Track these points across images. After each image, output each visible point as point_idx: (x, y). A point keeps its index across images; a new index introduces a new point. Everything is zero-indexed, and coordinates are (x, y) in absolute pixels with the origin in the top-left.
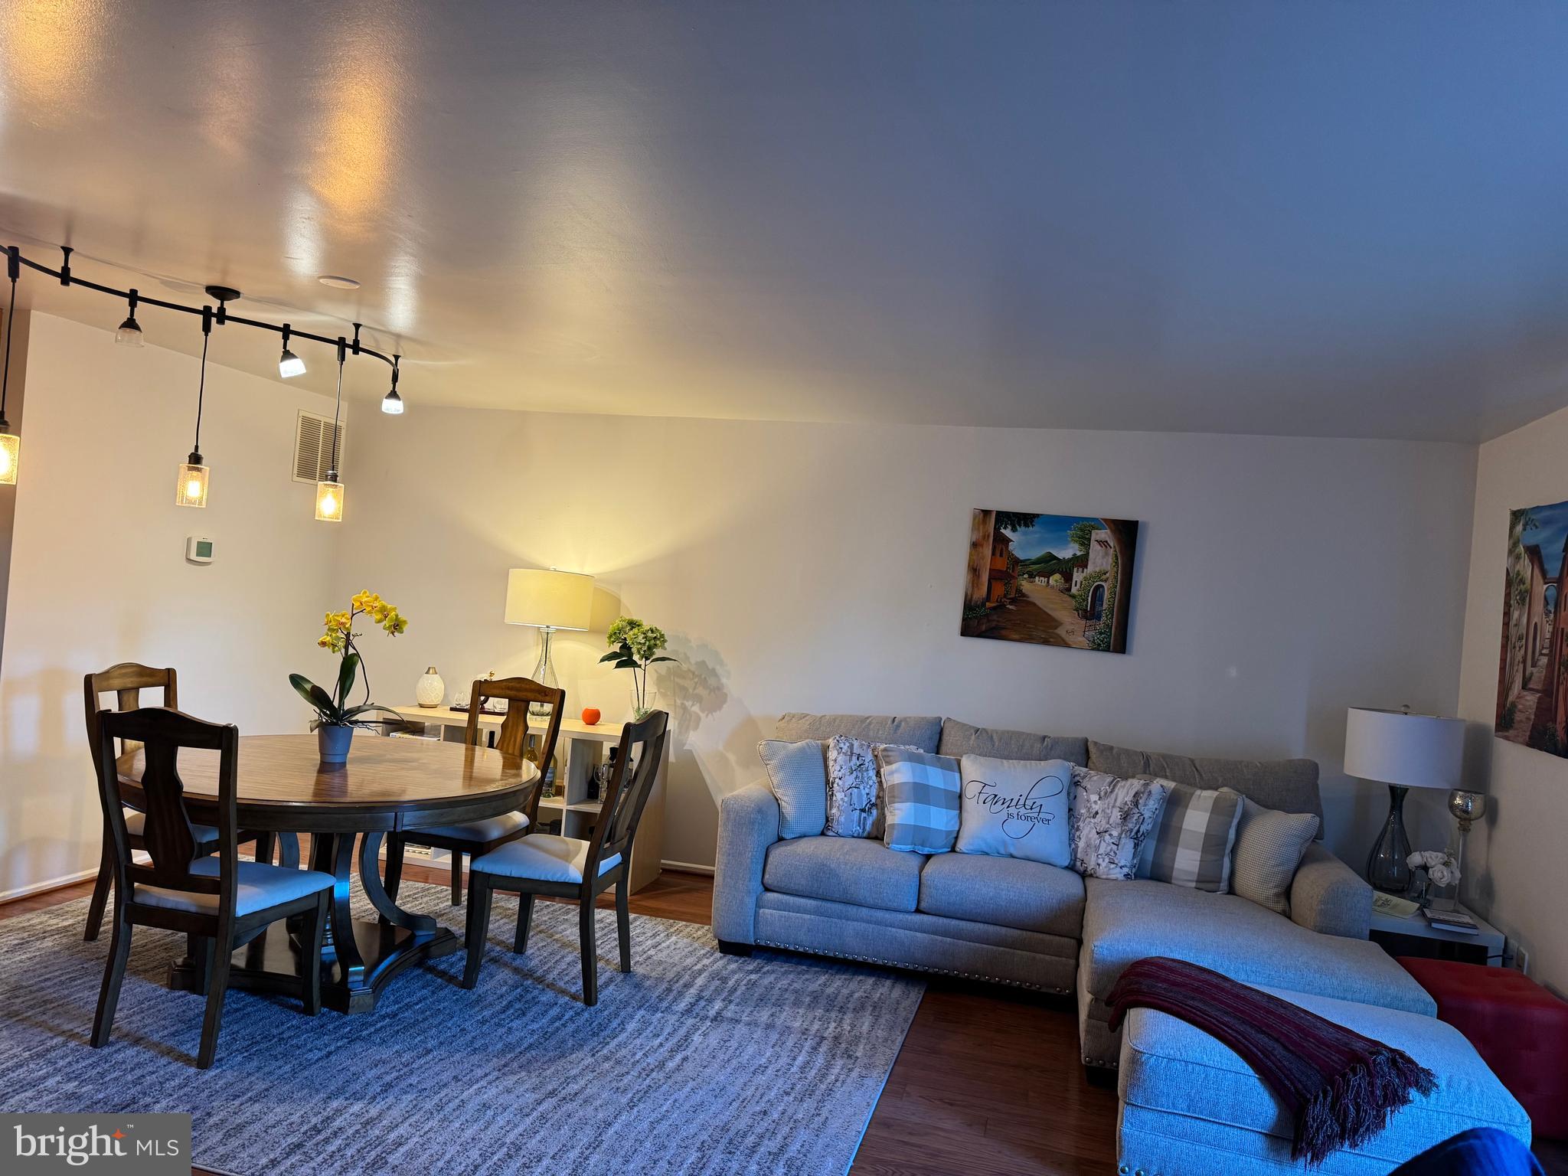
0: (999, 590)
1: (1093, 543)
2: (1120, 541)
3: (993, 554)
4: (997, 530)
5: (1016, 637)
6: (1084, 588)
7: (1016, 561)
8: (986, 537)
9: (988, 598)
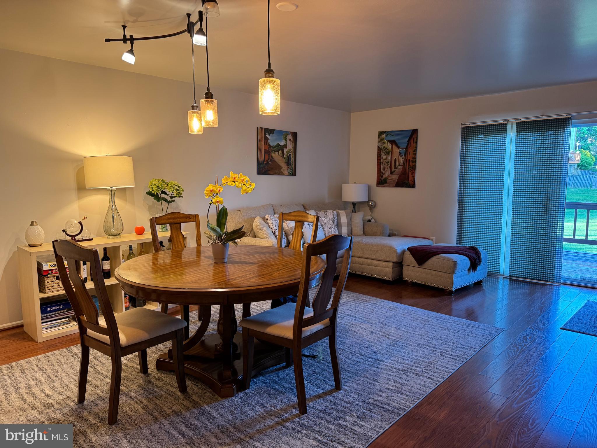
0: (267, 157)
1: (288, 140)
2: (293, 139)
3: (265, 144)
4: (265, 135)
5: (272, 173)
6: (287, 155)
7: (271, 147)
8: (262, 137)
9: (264, 161)
